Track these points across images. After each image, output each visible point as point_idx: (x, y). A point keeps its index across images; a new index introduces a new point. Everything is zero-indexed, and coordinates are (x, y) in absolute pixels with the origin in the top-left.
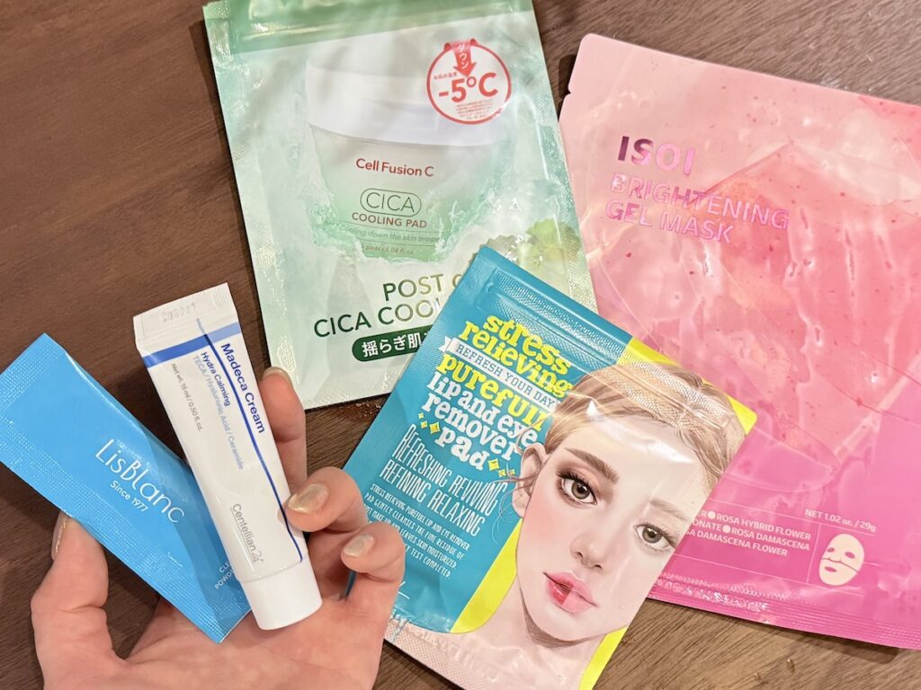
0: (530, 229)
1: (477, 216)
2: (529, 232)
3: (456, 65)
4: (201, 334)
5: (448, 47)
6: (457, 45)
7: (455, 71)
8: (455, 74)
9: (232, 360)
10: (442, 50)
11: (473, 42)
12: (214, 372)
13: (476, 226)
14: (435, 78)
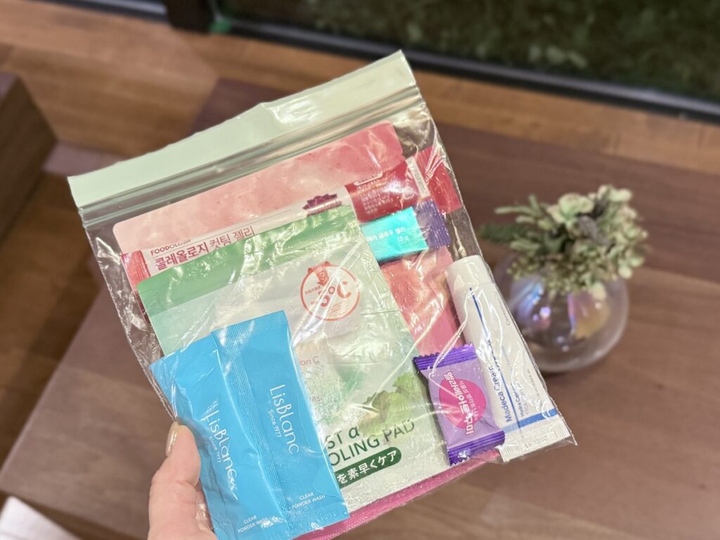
0: (395, 382)
1: (356, 383)
2: (394, 385)
3: (318, 281)
4: (522, 428)
5: (310, 271)
6: (316, 268)
7: (318, 285)
8: (319, 287)
9: (507, 411)
10: (307, 273)
11: (327, 264)
12: (520, 404)
13: (357, 391)
14: (306, 293)
